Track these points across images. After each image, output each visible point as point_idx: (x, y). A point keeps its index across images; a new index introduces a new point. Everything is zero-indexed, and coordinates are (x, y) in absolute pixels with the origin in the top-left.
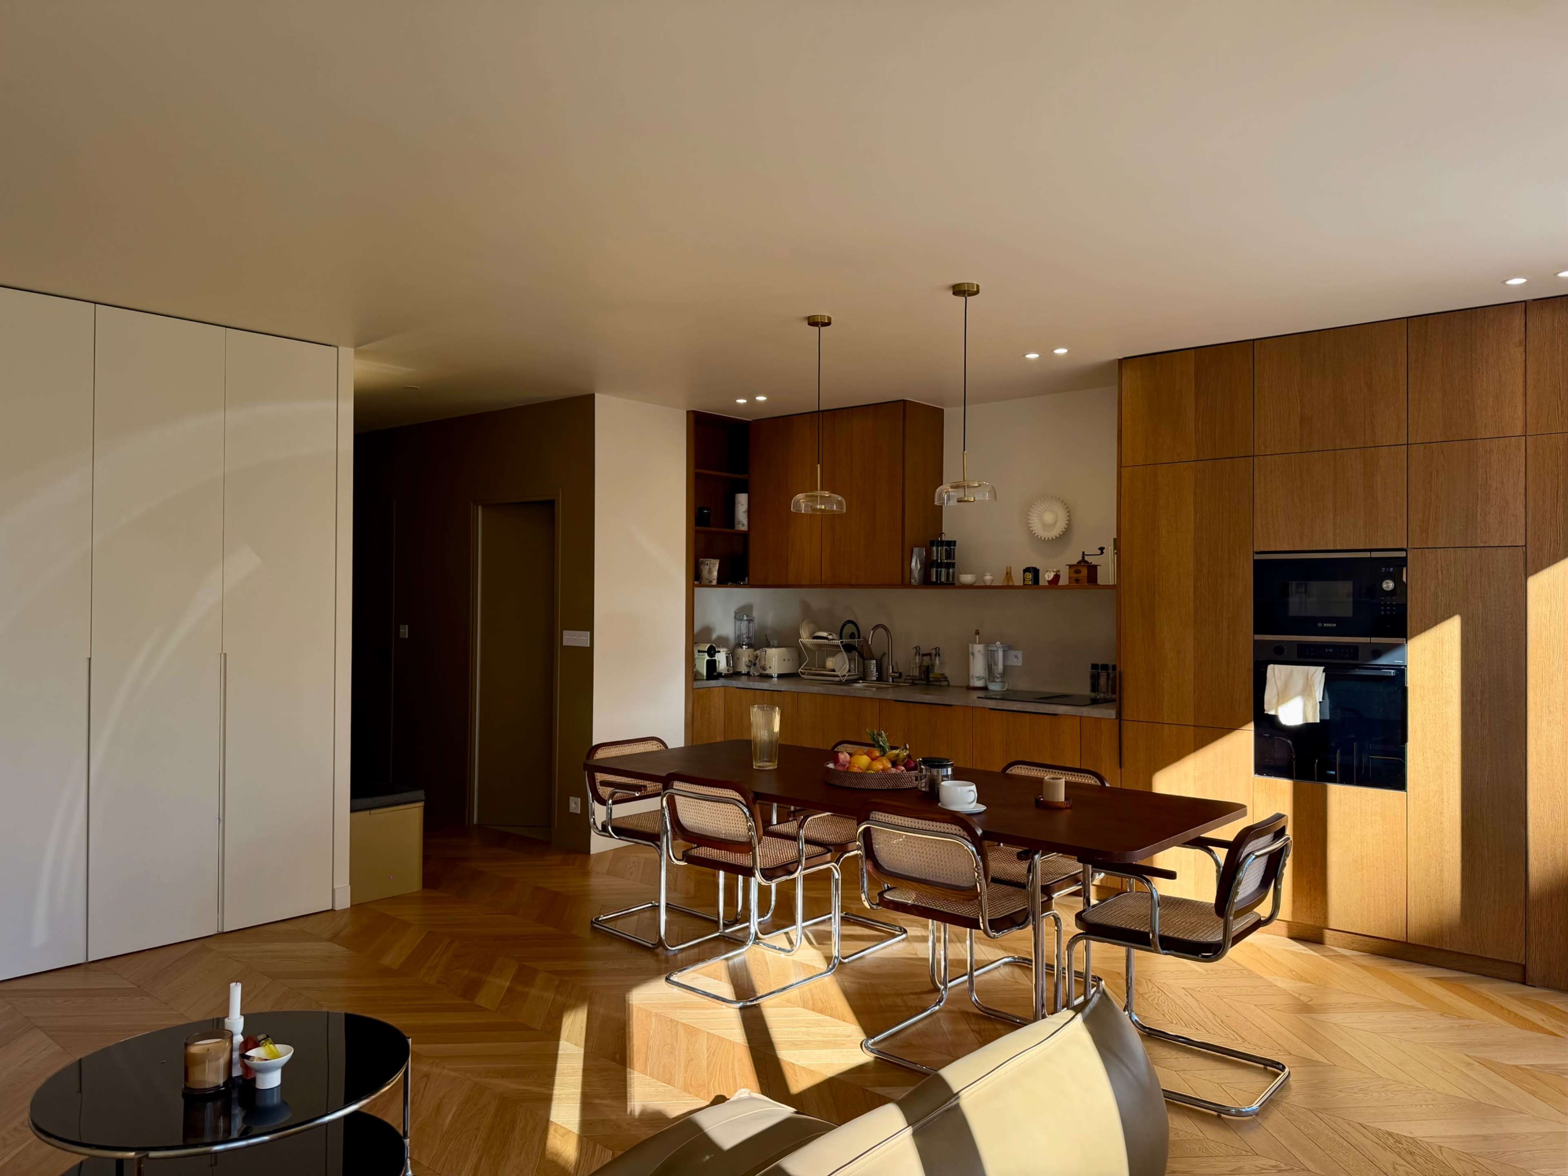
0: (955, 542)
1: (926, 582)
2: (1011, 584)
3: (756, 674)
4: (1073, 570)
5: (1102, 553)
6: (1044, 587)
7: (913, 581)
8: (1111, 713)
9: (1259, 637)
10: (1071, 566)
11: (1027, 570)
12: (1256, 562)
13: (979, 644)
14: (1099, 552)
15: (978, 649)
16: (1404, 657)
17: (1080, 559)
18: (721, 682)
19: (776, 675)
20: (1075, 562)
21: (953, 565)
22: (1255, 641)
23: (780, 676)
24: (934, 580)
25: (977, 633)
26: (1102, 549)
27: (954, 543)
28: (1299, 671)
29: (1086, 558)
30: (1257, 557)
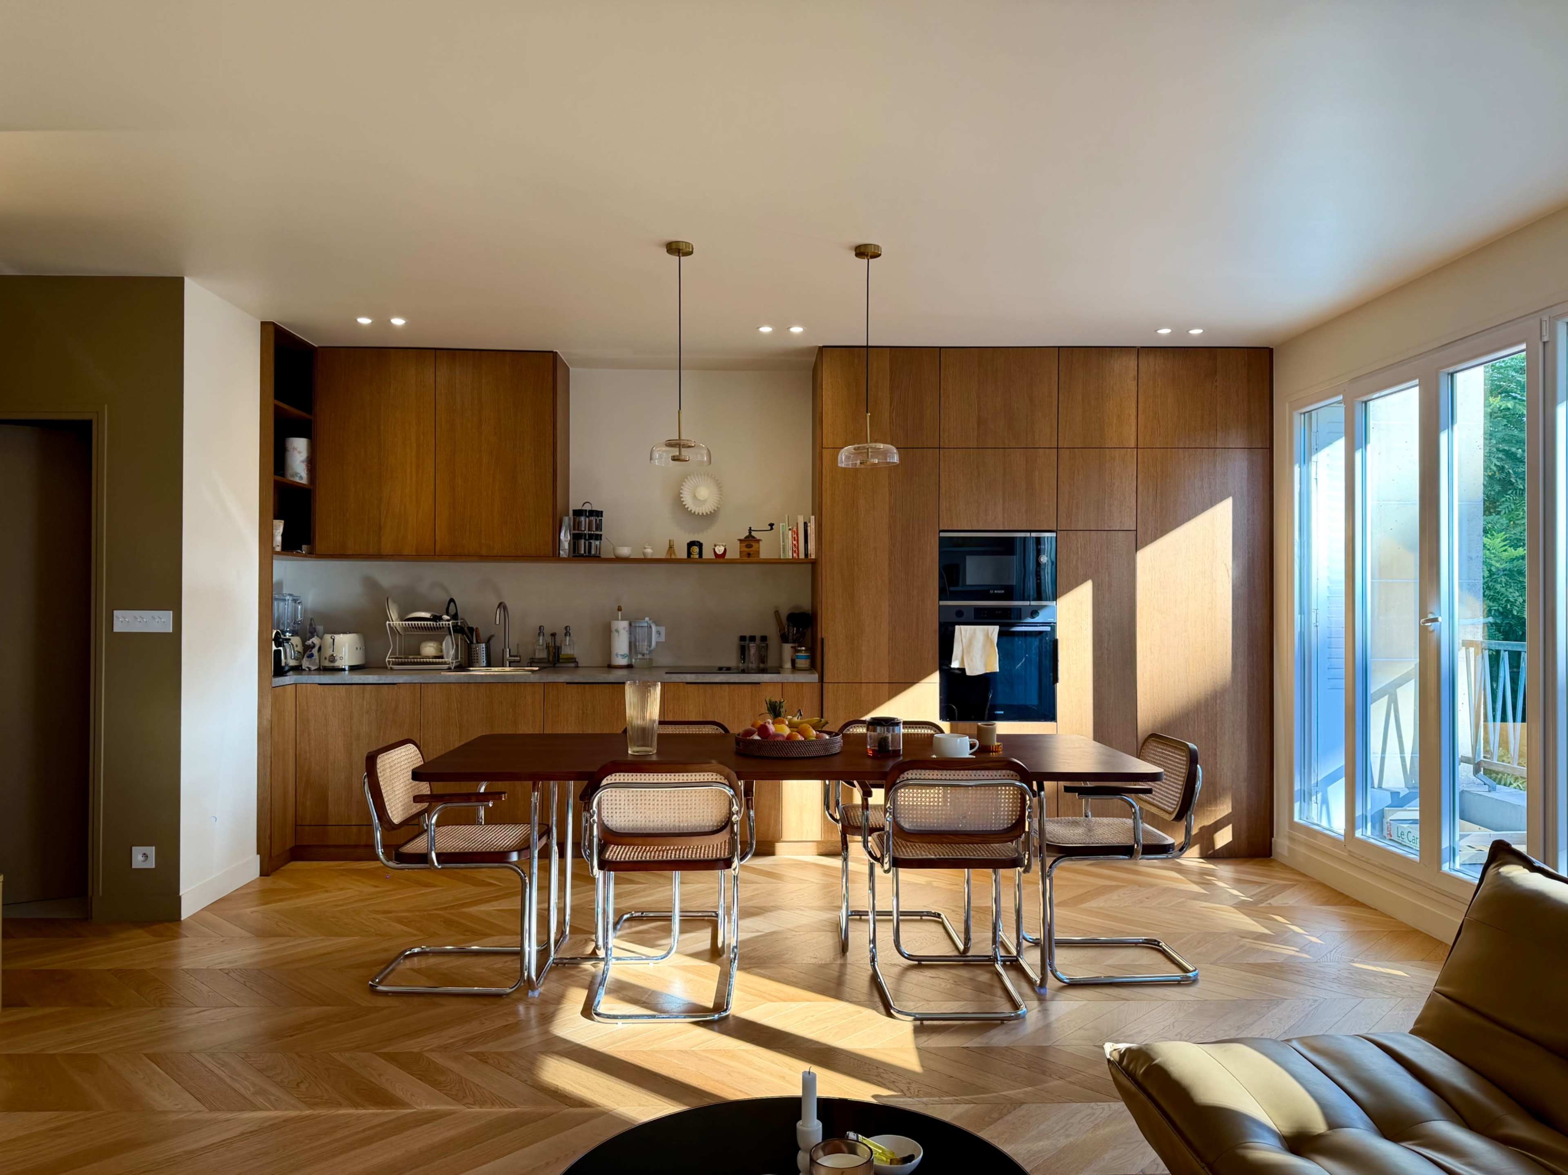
0: (602, 512)
1: (575, 555)
2: (673, 557)
3: (313, 668)
4: (744, 545)
5: (772, 529)
6: (709, 562)
7: (561, 552)
8: (814, 677)
9: (943, 603)
10: (741, 540)
11: (691, 544)
12: (941, 539)
13: (622, 620)
14: (769, 528)
15: (622, 626)
16: (1054, 615)
17: (748, 534)
18: (290, 679)
19: (347, 668)
20: (743, 537)
21: (599, 537)
22: (940, 606)
23: (353, 668)
24: (583, 552)
25: (620, 609)
26: (771, 525)
27: (599, 514)
28: (980, 630)
29: (753, 533)
30: (943, 534)
